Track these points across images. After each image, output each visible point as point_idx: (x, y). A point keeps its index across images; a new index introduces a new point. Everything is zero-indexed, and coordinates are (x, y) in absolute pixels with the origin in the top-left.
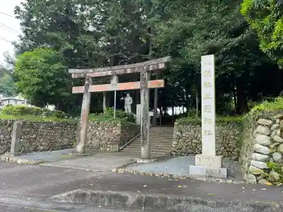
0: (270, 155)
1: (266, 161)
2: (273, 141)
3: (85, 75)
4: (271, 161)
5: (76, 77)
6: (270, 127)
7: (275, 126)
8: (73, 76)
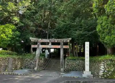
0: (104, 71)
1: (103, 72)
2: (105, 68)
3: (38, 41)
4: (104, 73)
5: (33, 41)
6: (104, 64)
7: (106, 63)
8: (32, 41)
